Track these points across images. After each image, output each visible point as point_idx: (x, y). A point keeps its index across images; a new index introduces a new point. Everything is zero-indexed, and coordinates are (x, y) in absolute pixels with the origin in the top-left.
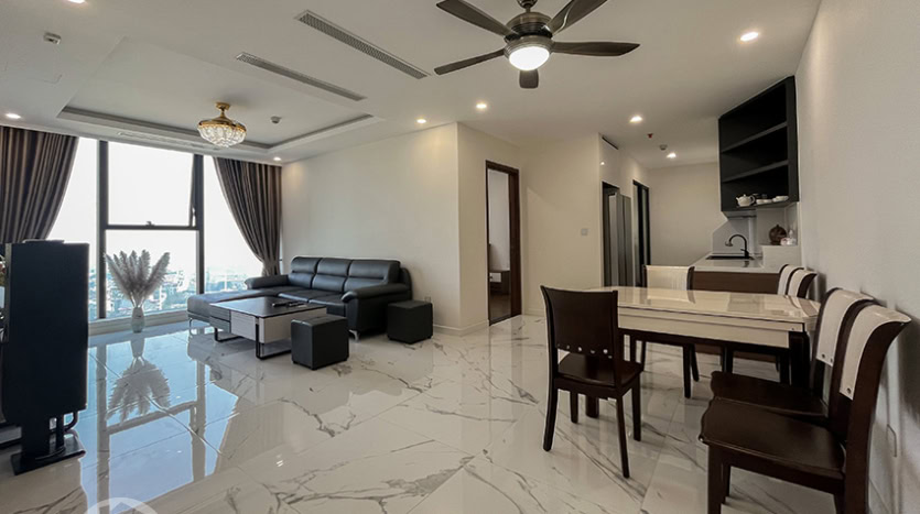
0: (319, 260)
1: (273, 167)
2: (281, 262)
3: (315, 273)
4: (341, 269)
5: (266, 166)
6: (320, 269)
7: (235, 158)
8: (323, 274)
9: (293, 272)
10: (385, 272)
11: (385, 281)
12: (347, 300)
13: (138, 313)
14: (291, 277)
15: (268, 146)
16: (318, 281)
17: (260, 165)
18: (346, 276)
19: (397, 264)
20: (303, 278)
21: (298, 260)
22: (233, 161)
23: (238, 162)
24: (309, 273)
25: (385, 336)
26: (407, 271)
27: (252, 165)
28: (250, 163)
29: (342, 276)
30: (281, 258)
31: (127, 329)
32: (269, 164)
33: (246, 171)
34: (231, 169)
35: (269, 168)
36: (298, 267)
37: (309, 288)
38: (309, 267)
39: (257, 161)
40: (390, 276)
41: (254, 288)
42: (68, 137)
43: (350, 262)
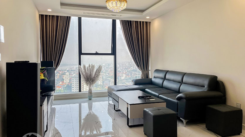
0: (167, 72)
1: (146, 22)
2: (150, 72)
3: (164, 79)
4: (179, 78)
5: (143, 22)
6: (167, 77)
7: (129, 20)
8: (169, 80)
9: (154, 77)
10: (206, 82)
11: (206, 89)
12: (179, 99)
13: (90, 92)
14: (153, 80)
15: (142, 11)
16: (166, 84)
17: (140, 22)
18: (181, 82)
19: (215, 78)
20: (159, 81)
21: (157, 71)
22: (128, 21)
23: (130, 21)
24: (161, 78)
25: (204, 126)
26: (222, 83)
27: (137, 22)
28: (135, 21)
29: (179, 82)
30: (150, 69)
31: (86, 98)
32: (144, 21)
33: (134, 25)
34: (127, 25)
35: (144, 23)
36: (157, 75)
37: (161, 87)
38: (162, 75)
39: (139, 20)
40: (210, 85)
41: (136, 84)
42: (68, 17)
43: (184, 74)
